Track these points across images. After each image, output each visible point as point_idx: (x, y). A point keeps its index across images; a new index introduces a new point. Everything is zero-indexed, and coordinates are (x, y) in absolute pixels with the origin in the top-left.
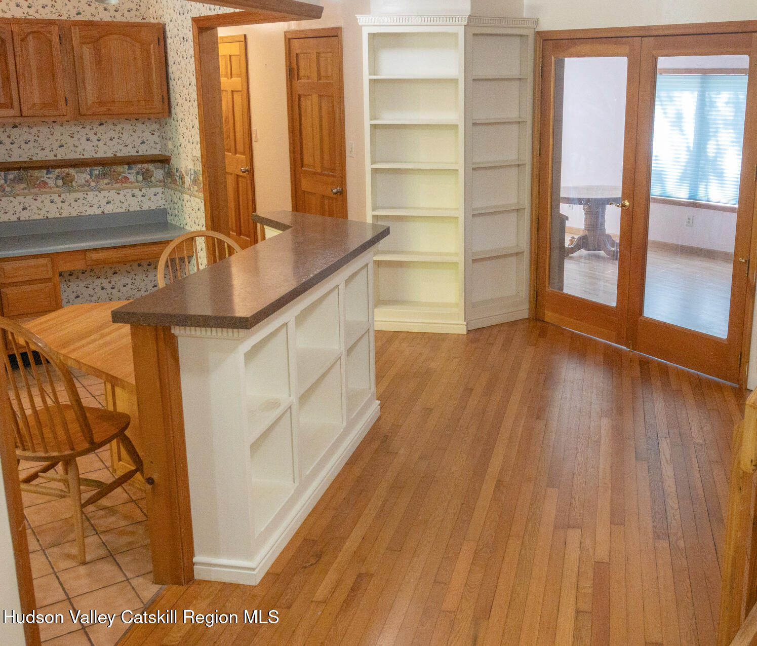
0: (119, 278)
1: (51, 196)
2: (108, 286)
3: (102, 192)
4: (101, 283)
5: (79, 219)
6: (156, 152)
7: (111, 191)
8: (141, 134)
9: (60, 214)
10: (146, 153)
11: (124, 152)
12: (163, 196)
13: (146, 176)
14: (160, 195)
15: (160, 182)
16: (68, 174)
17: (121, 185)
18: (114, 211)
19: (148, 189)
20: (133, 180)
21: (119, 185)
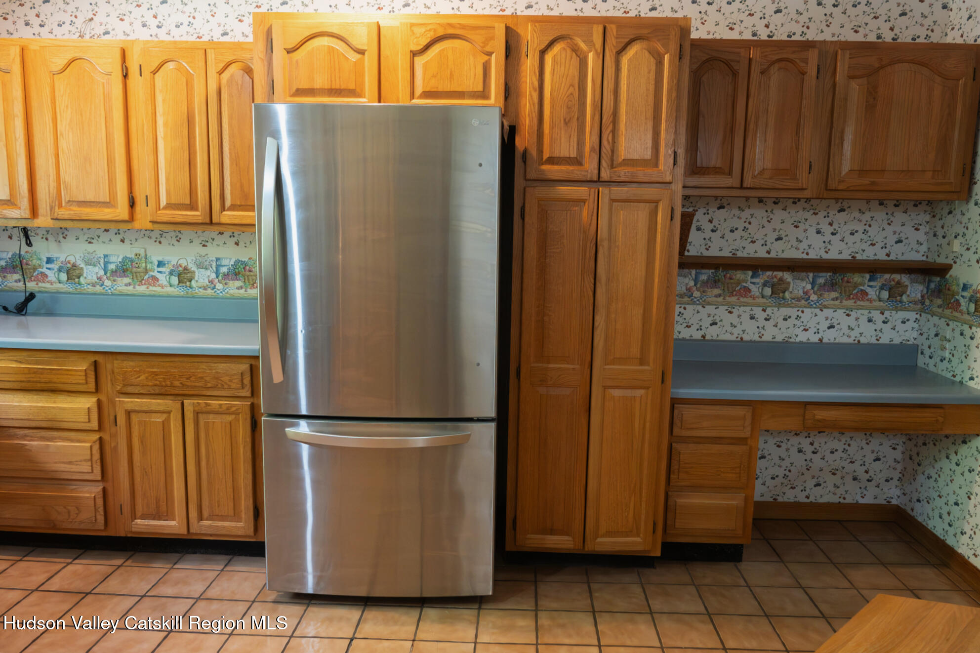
0: (826, 440)
1: (752, 310)
2: (809, 449)
3: (824, 310)
4: (800, 444)
5: (786, 346)
6: (918, 257)
7: (838, 310)
8: (898, 229)
9: (760, 337)
10: (901, 258)
11: (869, 254)
12: (916, 325)
13: (895, 293)
14: (911, 324)
15: (915, 303)
16: (781, 280)
17: (855, 302)
18: (837, 341)
19: (894, 312)
20: (875, 297)
21: (850, 303)
